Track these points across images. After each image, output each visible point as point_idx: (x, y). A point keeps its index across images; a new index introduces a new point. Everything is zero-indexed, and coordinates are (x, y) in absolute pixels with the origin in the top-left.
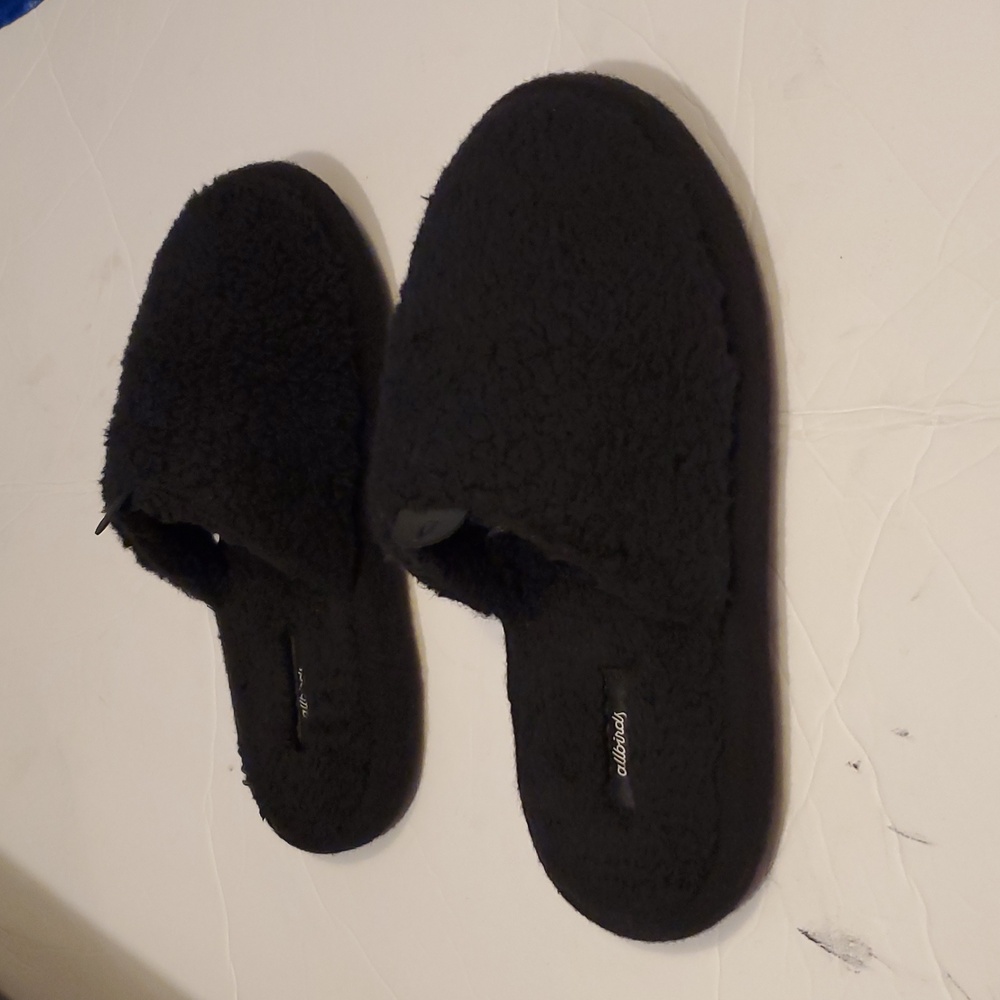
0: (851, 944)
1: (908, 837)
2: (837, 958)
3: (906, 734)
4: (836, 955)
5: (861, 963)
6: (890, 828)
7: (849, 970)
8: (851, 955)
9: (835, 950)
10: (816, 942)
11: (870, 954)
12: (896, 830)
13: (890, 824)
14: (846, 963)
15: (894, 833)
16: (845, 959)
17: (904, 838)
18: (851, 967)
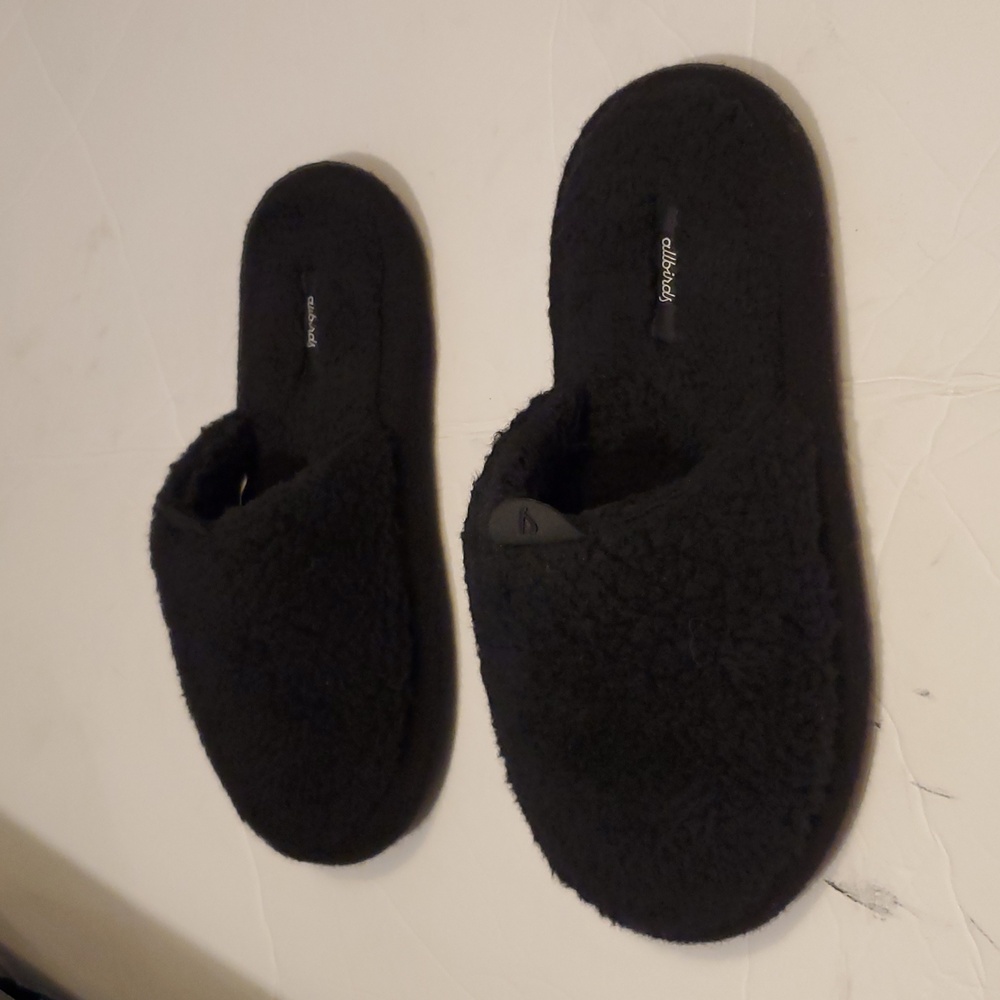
0: (877, 894)
1: (930, 791)
2: (863, 907)
3: (927, 694)
4: (861, 903)
5: (887, 911)
6: (913, 783)
7: (875, 917)
8: (877, 903)
9: (861, 900)
10: (842, 892)
11: (896, 903)
12: (918, 785)
13: (913, 780)
14: (872, 912)
15: (917, 788)
16: (872, 907)
17: (926, 792)
18: (877, 915)
